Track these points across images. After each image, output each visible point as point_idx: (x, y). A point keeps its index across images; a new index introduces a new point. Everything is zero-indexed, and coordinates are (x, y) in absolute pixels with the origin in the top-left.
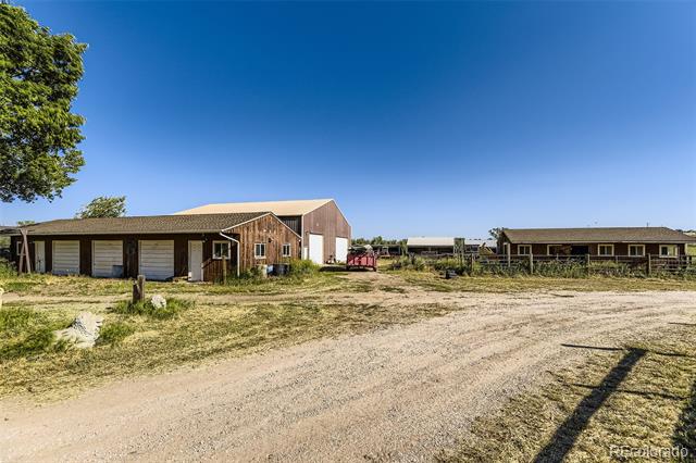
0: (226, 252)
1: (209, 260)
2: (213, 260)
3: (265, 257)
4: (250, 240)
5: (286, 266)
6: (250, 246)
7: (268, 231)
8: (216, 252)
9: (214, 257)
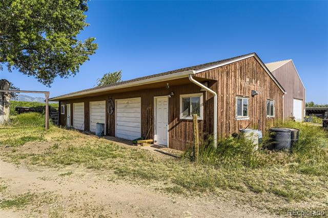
0: (197, 111)
1: (176, 121)
2: (180, 121)
3: (247, 118)
4: (231, 91)
5: (292, 133)
6: (231, 101)
7: (251, 82)
8: (184, 109)
9: (182, 117)
